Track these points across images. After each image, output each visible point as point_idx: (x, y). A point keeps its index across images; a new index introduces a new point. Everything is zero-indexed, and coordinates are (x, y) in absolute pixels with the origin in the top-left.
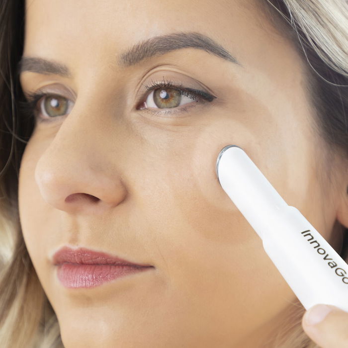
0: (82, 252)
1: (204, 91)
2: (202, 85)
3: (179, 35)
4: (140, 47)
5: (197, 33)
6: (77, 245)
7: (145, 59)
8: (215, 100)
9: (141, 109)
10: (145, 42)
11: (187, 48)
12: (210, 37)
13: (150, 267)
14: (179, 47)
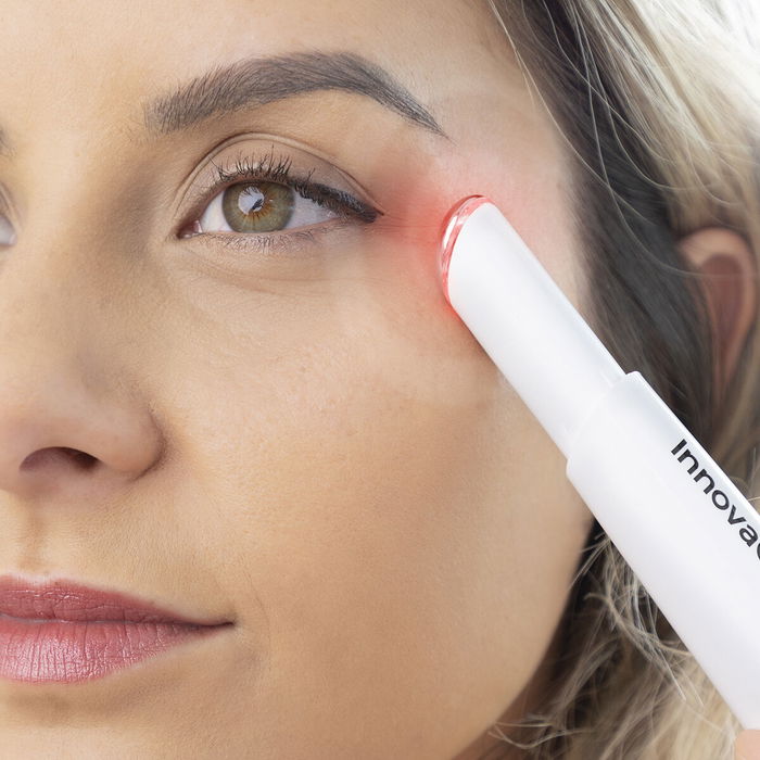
0: (60, 589)
1: (356, 196)
2: (351, 181)
3: (311, 57)
4: (208, 83)
5: (351, 55)
6: (47, 573)
7: (216, 114)
8: (379, 220)
9: (187, 236)
10: (224, 69)
11: (327, 89)
12: (382, 65)
13: (227, 624)
14: (311, 87)
